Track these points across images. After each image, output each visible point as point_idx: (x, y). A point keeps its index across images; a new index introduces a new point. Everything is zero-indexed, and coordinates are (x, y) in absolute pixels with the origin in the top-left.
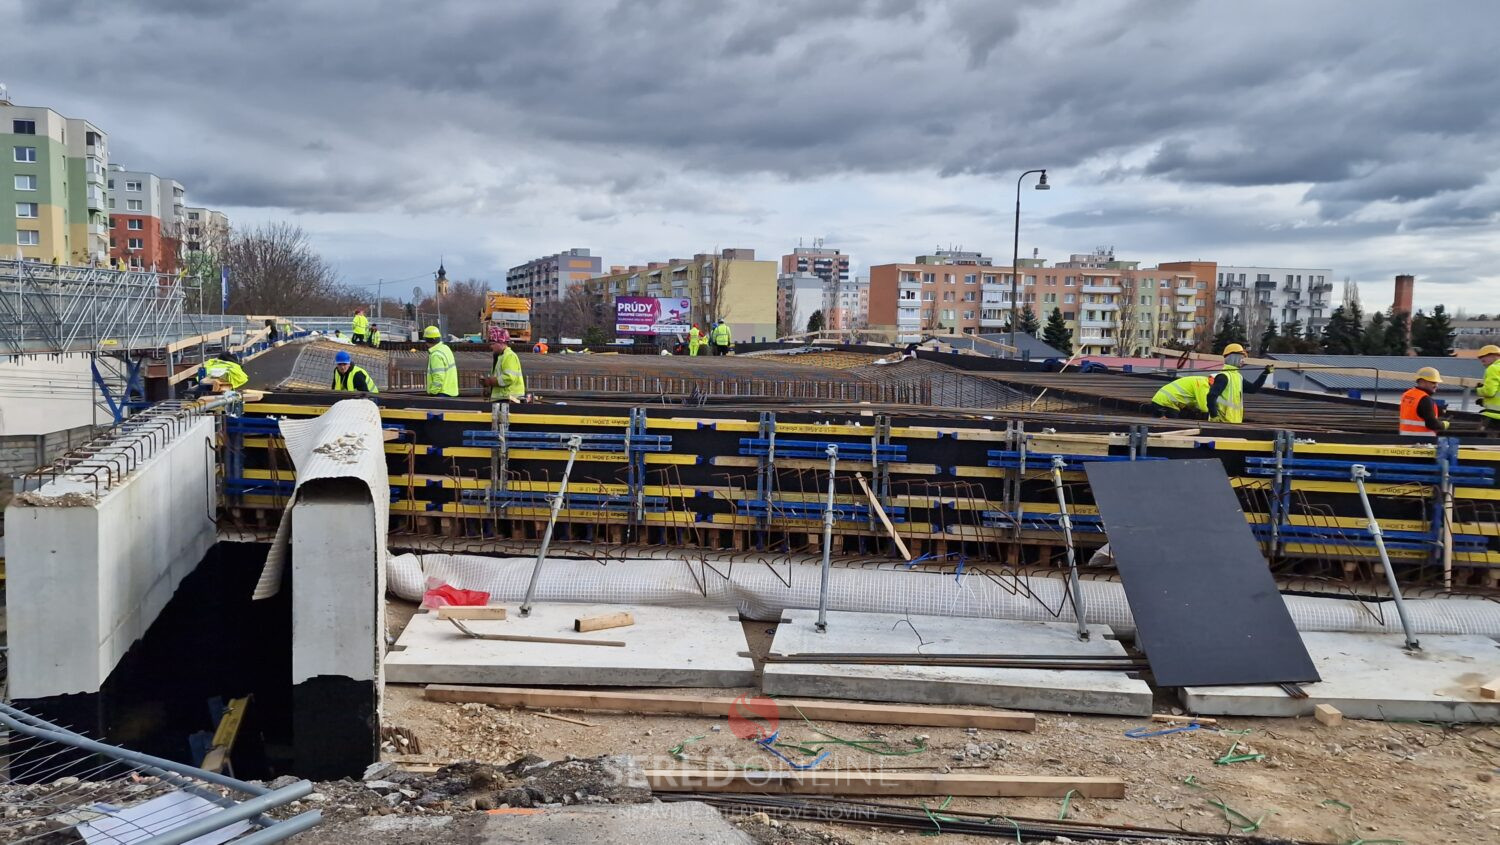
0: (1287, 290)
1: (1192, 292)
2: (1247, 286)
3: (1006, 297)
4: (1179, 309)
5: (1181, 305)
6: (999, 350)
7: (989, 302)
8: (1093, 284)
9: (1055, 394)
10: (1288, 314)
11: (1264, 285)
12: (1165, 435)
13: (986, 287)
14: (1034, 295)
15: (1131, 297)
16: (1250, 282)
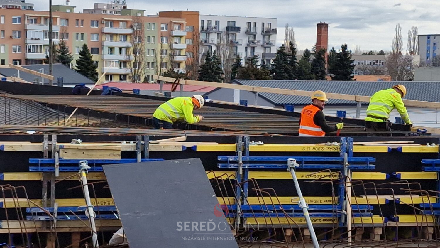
0: (247, 32)
1: (184, 33)
2: (220, 30)
3: (46, 35)
4: (175, 46)
5: (176, 43)
6: (39, 78)
7: (32, 39)
8: (111, 26)
9: (83, 112)
10: (249, 50)
11: (232, 29)
12: (162, 142)
13: (30, 27)
14: (67, 34)
15: (140, 37)
16: (223, 27)
